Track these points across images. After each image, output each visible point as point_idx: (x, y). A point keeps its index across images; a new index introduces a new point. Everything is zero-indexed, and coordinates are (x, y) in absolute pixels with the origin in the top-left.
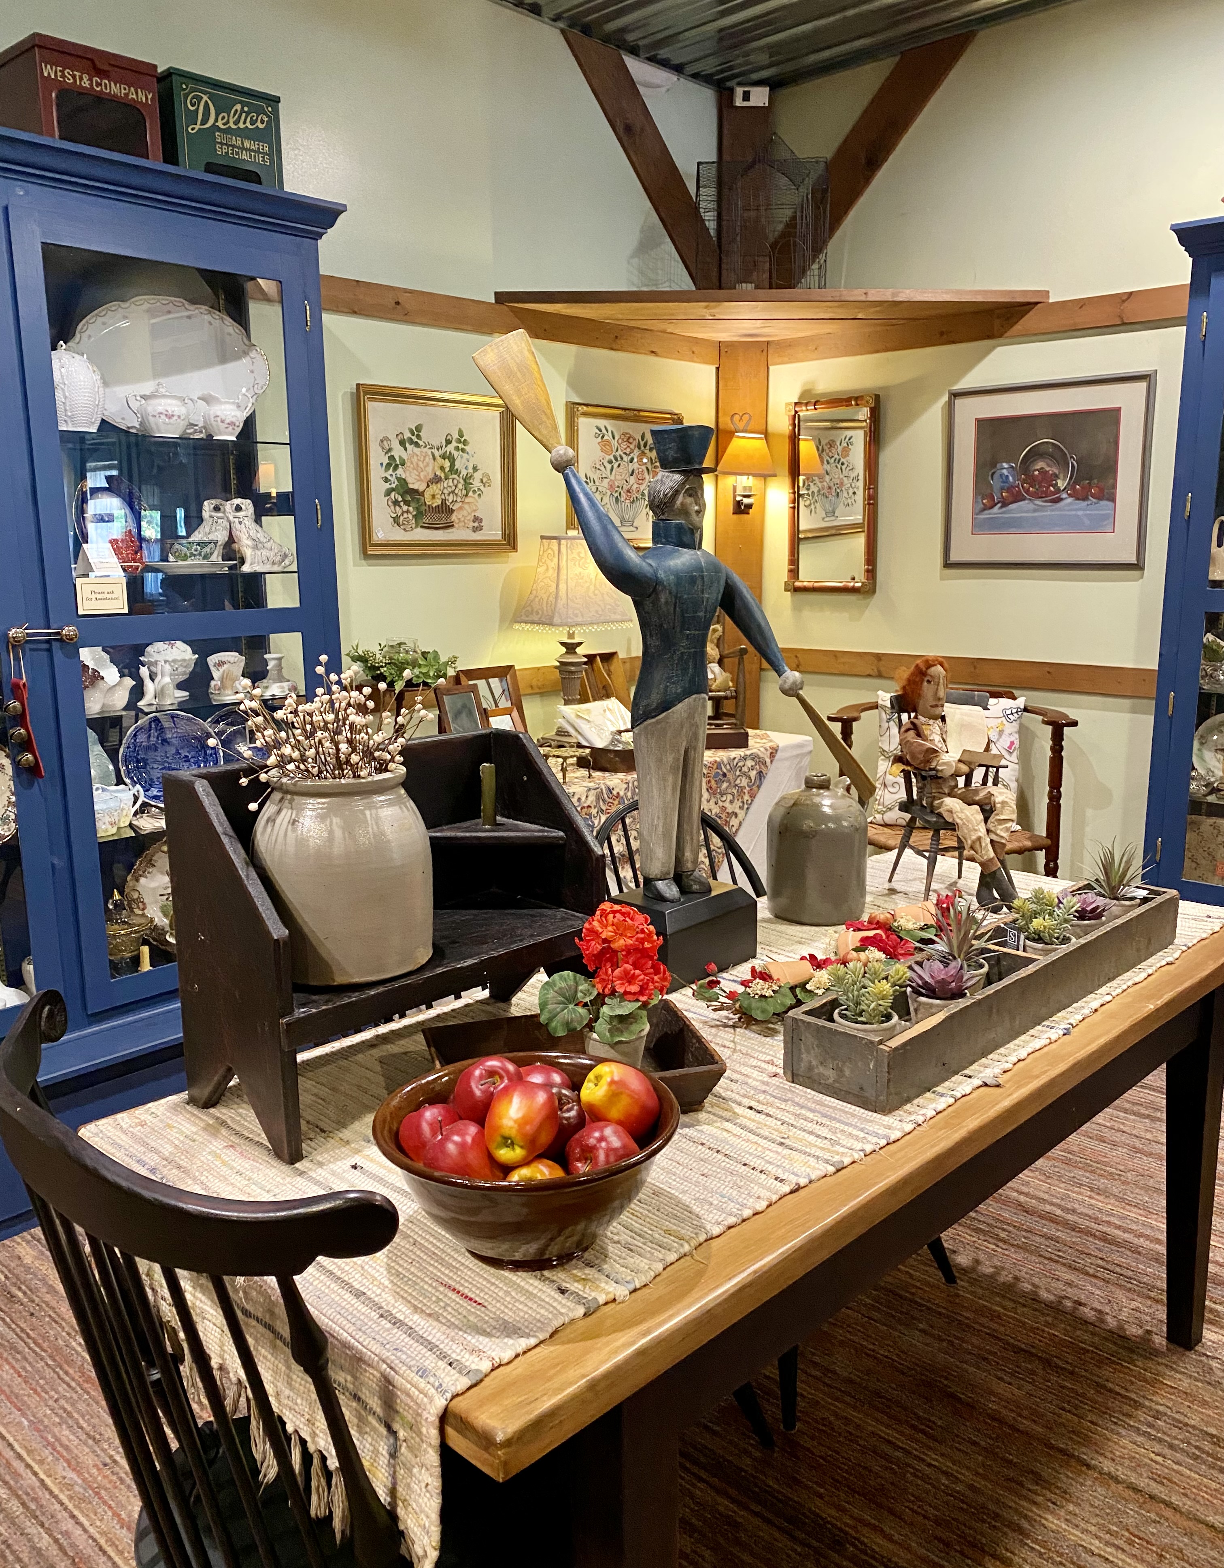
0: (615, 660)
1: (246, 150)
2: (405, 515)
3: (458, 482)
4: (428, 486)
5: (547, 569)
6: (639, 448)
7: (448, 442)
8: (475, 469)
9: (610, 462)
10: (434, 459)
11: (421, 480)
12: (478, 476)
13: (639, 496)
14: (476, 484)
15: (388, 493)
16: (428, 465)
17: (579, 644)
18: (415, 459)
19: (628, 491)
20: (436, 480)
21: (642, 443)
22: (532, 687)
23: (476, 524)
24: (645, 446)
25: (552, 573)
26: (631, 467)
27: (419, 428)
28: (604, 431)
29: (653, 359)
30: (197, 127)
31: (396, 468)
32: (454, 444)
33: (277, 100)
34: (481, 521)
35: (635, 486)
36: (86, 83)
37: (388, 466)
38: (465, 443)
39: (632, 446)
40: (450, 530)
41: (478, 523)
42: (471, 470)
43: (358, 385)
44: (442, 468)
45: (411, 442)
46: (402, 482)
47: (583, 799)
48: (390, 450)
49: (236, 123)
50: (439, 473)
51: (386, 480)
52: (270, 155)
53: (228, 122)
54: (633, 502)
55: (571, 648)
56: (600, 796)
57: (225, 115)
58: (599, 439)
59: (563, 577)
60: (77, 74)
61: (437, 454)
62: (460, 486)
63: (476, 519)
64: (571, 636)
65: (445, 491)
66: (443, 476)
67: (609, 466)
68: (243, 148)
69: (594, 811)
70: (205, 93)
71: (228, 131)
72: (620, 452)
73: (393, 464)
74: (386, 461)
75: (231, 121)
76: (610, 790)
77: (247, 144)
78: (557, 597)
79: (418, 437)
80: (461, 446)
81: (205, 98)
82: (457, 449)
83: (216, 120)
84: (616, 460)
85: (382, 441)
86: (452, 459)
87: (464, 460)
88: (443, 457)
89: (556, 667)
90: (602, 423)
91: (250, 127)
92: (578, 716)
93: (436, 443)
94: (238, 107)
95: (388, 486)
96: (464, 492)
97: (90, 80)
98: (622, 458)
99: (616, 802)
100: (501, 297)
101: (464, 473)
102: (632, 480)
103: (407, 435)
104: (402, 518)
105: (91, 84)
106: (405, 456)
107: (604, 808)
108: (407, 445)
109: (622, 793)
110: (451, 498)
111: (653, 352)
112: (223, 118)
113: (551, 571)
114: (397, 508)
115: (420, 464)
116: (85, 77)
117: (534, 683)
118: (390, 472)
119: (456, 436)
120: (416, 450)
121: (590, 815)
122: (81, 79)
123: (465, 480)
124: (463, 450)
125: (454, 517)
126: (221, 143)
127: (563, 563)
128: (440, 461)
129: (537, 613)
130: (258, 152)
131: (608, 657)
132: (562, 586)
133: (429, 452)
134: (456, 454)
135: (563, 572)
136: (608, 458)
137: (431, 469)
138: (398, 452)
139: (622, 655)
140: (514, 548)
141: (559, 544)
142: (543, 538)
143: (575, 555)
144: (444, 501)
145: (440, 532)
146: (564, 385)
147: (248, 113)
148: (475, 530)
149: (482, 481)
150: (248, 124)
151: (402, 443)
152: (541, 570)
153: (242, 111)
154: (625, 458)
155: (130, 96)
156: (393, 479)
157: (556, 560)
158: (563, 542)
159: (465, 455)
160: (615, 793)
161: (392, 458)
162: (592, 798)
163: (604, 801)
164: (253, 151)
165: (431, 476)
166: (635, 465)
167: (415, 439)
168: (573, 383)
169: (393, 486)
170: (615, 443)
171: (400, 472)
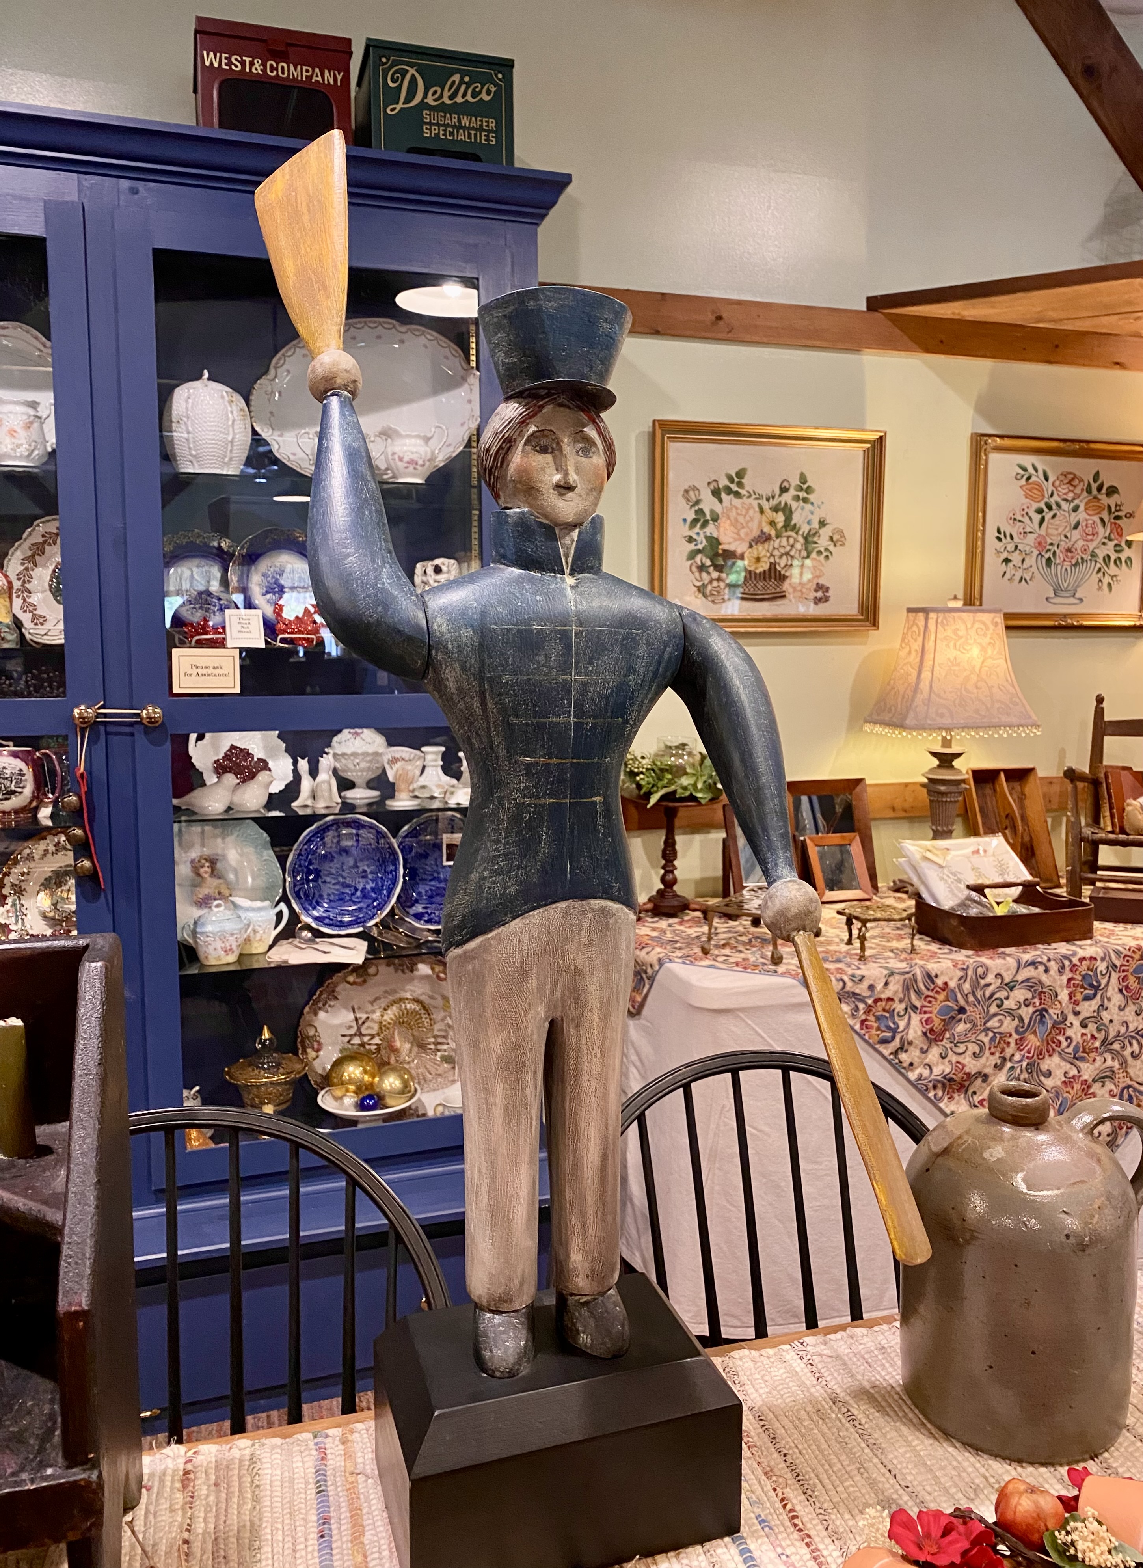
0: (1031, 778)
1: (464, 128)
2: (715, 584)
3: (796, 541)
4: (751, 546)
5: (910, 653)
6: (1089, 491)
7: (784, 490)
8: (822, 524)
9: (1040, 511)
10: (762, 511)
11: (741, 539)
12: (825, 532)
13: (1087, 557)
14: (823, 541)
15: (692, 555)
16: (752, 519)
17: (959, 755)
18: (733, 514)
19: (1069, 550)
20: (764, 538)
21: (1094, 486)
22: (894, 809)
23: (819, 594)
24: (1099, 489)
25: (914, 659)
26: (1074, 518)
27: (741, 474)
28: (1031, 470)
29: (1118, 373)
30: (398, 107)
31: (705, 524)
32: (792, 492)
33: (507, 65)
34: (827, 589)
35: (1081, 543)
36: (257, 68)
37: (695, 521)
38: (809, 490)
39: (1078, 491)
40: (780, 602)
41: (822, 593)
42: (816, 525)
43: (654, 421)
44: (772, 523)
45: (729, 491)
46: (714, 542)
47: (879, 986)
48: (698, 502)
49: (451, 98)
50: (767, 529)
51: (690, 540)
52: (498, 131)
53: (441, 96)
54: (1077, 564)
55: (946, 760)
56: (909, 985)
57: (439, 90)
58: (1023, 482)
59: (928, 663)
60: (248, 59)
61: (766, 506)
62: (798, 546)
63: (819, 587)
64: (946, 743)
65: (776, 553)
66: (773, 533)
67: (1037, 518)
68: (460, 127)
69: (899, 1007)
70: (412, 65)
71: (443, 108)
72: (1056, 497)
73: (700, 519)
74: (691, 515)
75: (446, 94)
76: (930, 977)
77: (465, 121)
78: (916, 690)
79: (740, 485)
80: (802, 494)
81: (412, 71)
82: (797, 498)
83: (425, 95)
84: (1050, 508)
85: (687, 491)
86: (788, 511)
87: (806, 512)
88: (775, 509)
89: (923, 785)
90: (1028, 460)
91: (472, 100)
92: (926, 859)
93: (766, 491)
94: (457, 78)
95: (692, 547)
96: (804, 554)
97: (264, 64)
98: (1058, 505)
99: (941, 997)
100: (875, 303)
101: (805, 529)
102: (1076, 535)
103: (724, 482)
104: (709, 587)
105: (264, 70)
106: (718, 508)
107: (918, 1004)
108: (723, 496)
109: (952, 984)
110: (783, 562)
111: (1117, 364)
112: (435, 92)
113: (914, 653)
114: (704, 575)
115: (741, 519)
116: (258, 63)
117: (898, 804)
118: (697, 529)
119: (795, 481)
120: (737, 502)
121: (892, 1012)
122: (252, 64)
123: (806, 539)
124: (805, 500)
125: (786, 586)
126: (430, 124)
127: (930, 645)
128: (770, 514)
129: (890, 711)
130: (480, 130)
131: (1019, 776)
132: (926, 675)
133: (755, 503)
134: (794, 505)
135: (929, 656)
136: (1035, 506)
137: (756, 524)
138: (709, 503)
139: (1041, 773)
140: (875, 624)
141: (927, 619)
142: (910, 610)
143: (949, 633)
144: (773, 566)
145: (765, 604)
146: (971, 412)
147: (468, 85)
148: (817, 601)
149: (831, 539)
150: (469, 97)
151: (716, 493)
152: (903, 653)
153: (462, 82)
154: (1065, 505)
155: (314, 79)
156: (701, 538)
157: (920, 639)
158: (932, 615)
159: (808, 507)
160: (939, 982)
161: (700, 512)
162: (895, 988)
163: (918, 993)
164: (473, 129)
165: (756, 533)
166: (1082, 515)
167: (734, 487)
168: (984, 408)
169: (700, 547)
170: (1048, 487)
171: (711, 529)
